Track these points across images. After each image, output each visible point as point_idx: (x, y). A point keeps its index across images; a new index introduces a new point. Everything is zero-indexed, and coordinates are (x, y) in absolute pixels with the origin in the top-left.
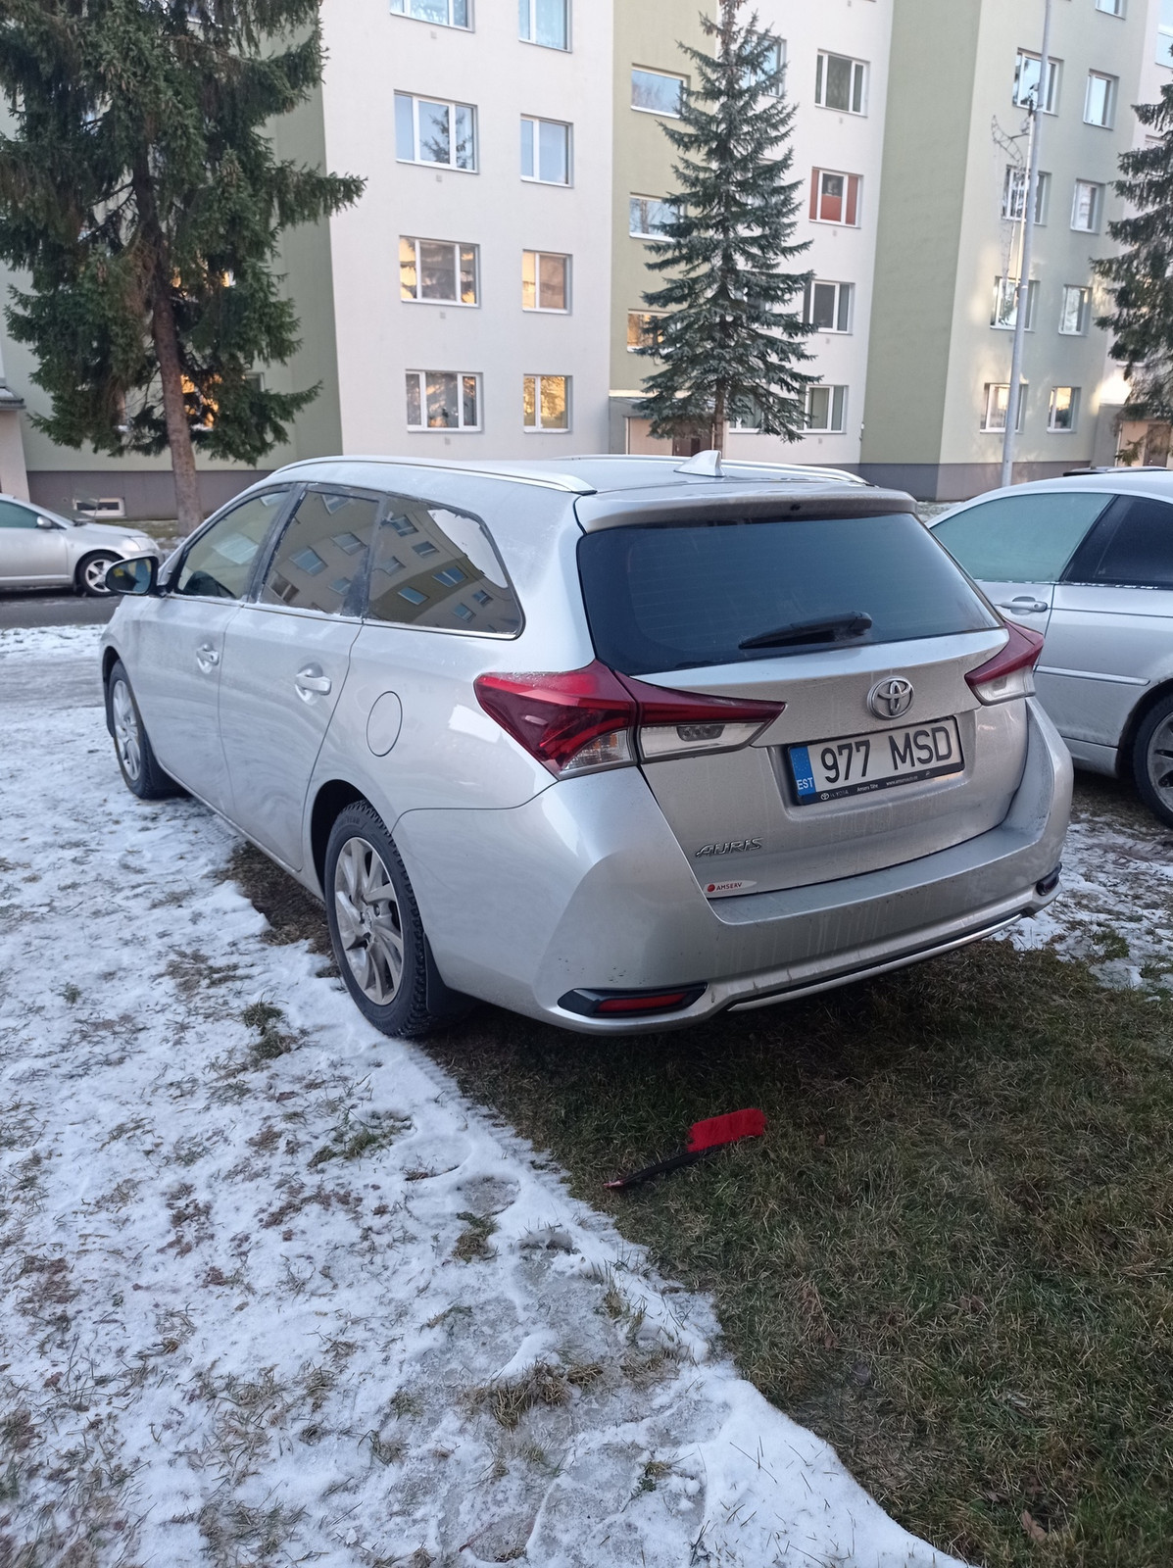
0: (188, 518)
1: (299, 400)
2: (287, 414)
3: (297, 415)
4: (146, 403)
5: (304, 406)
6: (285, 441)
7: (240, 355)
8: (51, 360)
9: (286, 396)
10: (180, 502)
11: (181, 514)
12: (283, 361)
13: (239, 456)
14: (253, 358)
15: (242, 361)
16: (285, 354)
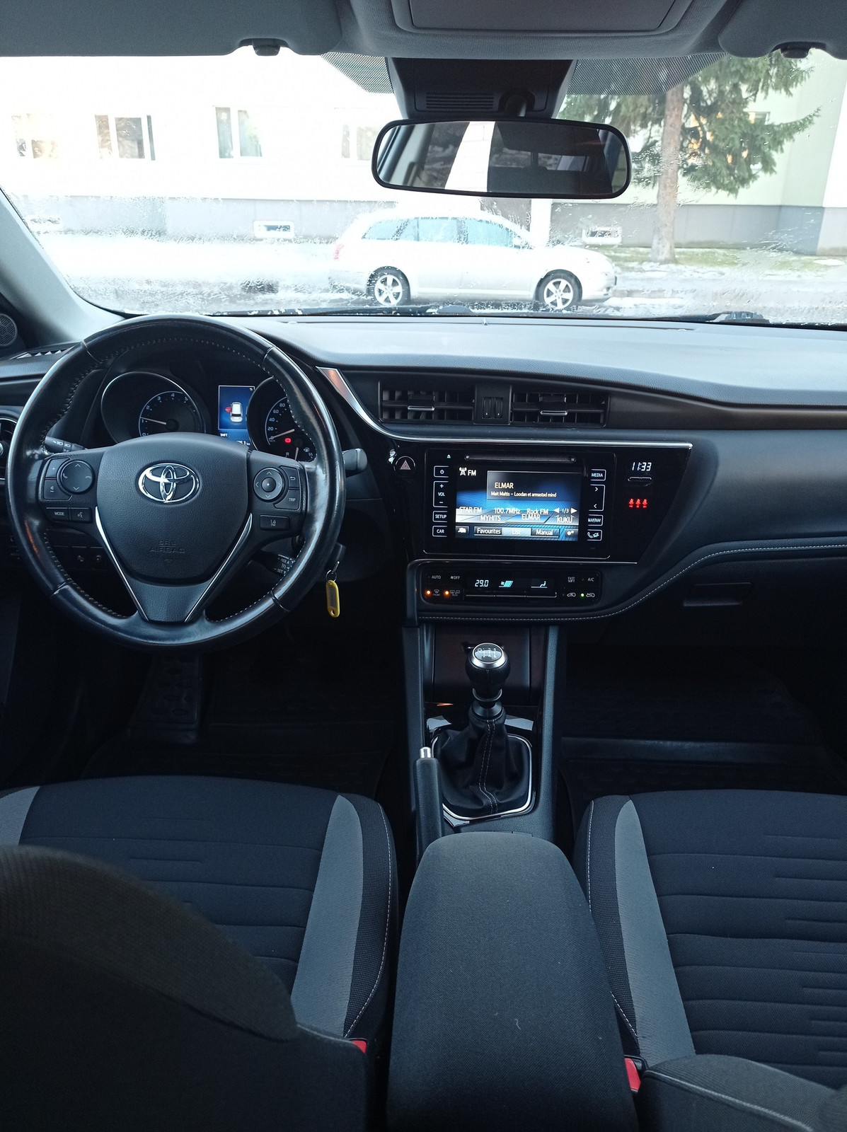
0: (660, 246)
1: (790, 130)
2: (777, 143)
3: (787, 145)
4: (650, 137)
5: (797, 136)
6: (772, 171)
7: (744, 88)
8: (576, 99)
9: (779, 126)
10: (657, 231)
11: (655, 242)
12: (787, 90)
13: (720, 186)
14: (758, 90)
15: (745, 95)
16: (791, 85)
